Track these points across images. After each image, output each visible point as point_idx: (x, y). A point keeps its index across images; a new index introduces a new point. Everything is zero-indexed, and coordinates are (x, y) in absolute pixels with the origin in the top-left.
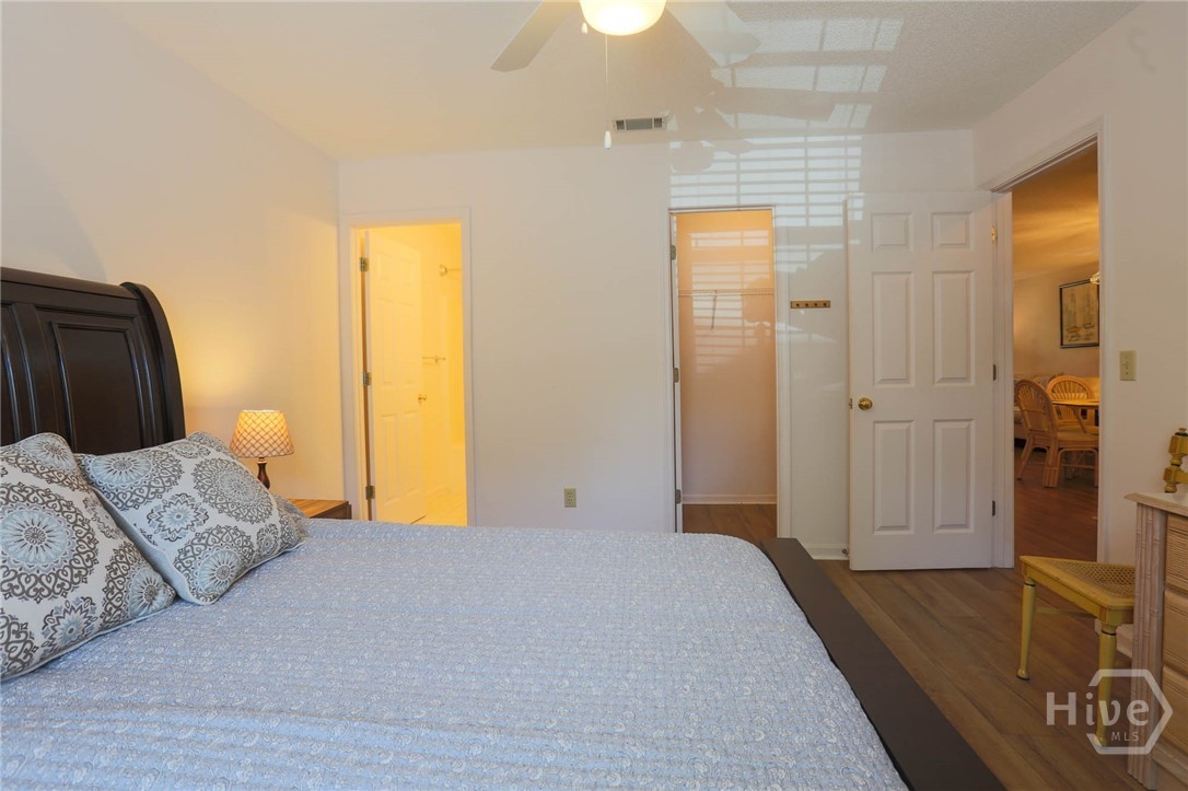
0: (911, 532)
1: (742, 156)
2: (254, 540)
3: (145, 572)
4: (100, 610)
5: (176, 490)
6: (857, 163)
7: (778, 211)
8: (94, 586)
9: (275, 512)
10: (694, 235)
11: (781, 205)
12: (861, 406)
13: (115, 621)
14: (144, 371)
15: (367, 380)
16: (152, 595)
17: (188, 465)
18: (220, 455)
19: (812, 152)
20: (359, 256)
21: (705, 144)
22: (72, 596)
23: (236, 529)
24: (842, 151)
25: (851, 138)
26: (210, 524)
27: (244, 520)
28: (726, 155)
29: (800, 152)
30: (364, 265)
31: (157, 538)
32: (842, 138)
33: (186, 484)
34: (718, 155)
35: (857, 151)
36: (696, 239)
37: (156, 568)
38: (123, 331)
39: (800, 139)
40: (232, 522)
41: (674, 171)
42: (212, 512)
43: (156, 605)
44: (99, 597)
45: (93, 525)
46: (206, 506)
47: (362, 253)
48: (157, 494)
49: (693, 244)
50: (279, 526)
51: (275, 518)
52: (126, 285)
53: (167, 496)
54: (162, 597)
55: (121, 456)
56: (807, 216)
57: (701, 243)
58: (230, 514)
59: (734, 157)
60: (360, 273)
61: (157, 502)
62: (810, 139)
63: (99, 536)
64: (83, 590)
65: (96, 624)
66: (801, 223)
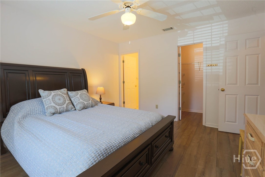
0: (237, 124)
1: (195, 31)
2: (86, 104)
3: (72, 106)
4: (65, 109)
5: (77, 96)
6: (227, 28)
7: (204, 43)
8: (65, 106)
9: (91, 101)
10: (195, 49)
11: (204, 42)
12: (221, 90)
13: (67, 111)
14: (83, 81)
15: (124, 82)
16: (72, 109)
17: (79, 93)
18: (85, 93)
19: (213, 28)
20: (122, 60)
21: (186, 30)
22: (62, 106)
23: (83, 102)
24: (222, 26)
25: (224, 22)
26: (80, 101)
27: (85, 101)
28: (191, 32)
29: (210, 28)
30: (123, 62)
31: (74, 102)
32: (222, 23)
33: (78, 96)
34: (189, 32)
35: (227, 25)
36: (196, 50)
37: (73, 105)
38: (80, 75)
39: (210, 25)
40: (83, 101)
41: (179, 37)
42: (81, 100)
43: (72, 110)
44: (65, 107)
45: (66, 99)
46: (80, 99)
47: (123, 59)
48: (75, 97)
49: (195, 51)
50: (91, 103)
51: (90, 102)
52: (82, 69)
53: (76, 97)
54: (73, 109)
55: (72, 92)
56: (212, 44)
57: (197, 51)
58: (83, 100)
59: (193, 32)
60: (123, 63)
61: (75, 98)
62: (213, 24)
63: (66, 100)
64: (63, 106)
65: (65, 110)
66: (210, 45)
